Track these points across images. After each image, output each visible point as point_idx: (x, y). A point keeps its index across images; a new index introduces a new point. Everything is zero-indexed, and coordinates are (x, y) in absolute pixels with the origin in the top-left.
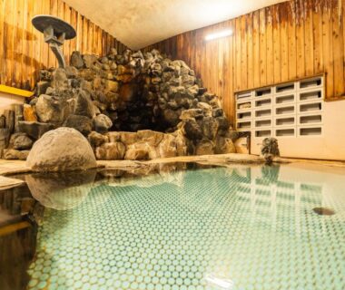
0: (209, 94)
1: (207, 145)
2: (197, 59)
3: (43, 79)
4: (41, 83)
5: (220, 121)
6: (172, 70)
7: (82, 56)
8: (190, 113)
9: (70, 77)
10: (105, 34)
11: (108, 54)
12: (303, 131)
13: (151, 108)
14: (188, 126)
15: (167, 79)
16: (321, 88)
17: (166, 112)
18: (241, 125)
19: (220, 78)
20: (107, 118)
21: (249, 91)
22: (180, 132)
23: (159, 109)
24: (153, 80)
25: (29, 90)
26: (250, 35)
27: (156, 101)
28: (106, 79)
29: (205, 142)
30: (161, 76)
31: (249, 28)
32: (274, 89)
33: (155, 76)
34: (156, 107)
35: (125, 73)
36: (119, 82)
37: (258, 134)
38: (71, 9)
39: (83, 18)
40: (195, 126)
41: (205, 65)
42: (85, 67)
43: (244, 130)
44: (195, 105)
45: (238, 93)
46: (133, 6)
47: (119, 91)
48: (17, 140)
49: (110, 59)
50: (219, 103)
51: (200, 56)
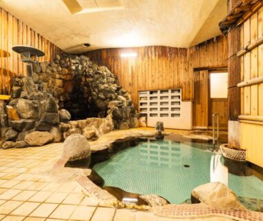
0: (123, 90)
1: (125, 123)
2: (116, 67)
3: (17, 85)
4: (15, 88)
5: (131, 108)
6: (100, 74)
7: (40, 64)
8: (115, 104)
9: (36, 83)
10: (52, 45)
11: (55, 60)
12: (173, 115)
13: (87, 98)
14: (114, 112)
15: (97, 79)
16: (180, 94)
17: (98, 101)
18: (141, 109)
19: (130, 81)
20: (68, 112)
21: (146, 91)
22: (110, 116)
23: (92, 99)
24: (87, 79)
25: (7, 94)
26: (146, 58)
27: (90, 93)
28: (55, 78)
29: (124, 121)
30: (92, 77)
31: (146, 55)
32: (159, 92)
33: (88, 77)
34: (90, 98)
35: (68, 74)
36: (63, 80)
37: (151, 115)
38: (31, 29)
39: (38, 35)
40: (119, 113)
41: (121, 71)
42: (41, 72)
43: (143, 112)
44: (116, 98)
45: (140, 91)
46: (77, 32)
47: (63, 87)
48: (7, 133)
49: (56, 63)
50: (129, 96)
51: (117, 66)
